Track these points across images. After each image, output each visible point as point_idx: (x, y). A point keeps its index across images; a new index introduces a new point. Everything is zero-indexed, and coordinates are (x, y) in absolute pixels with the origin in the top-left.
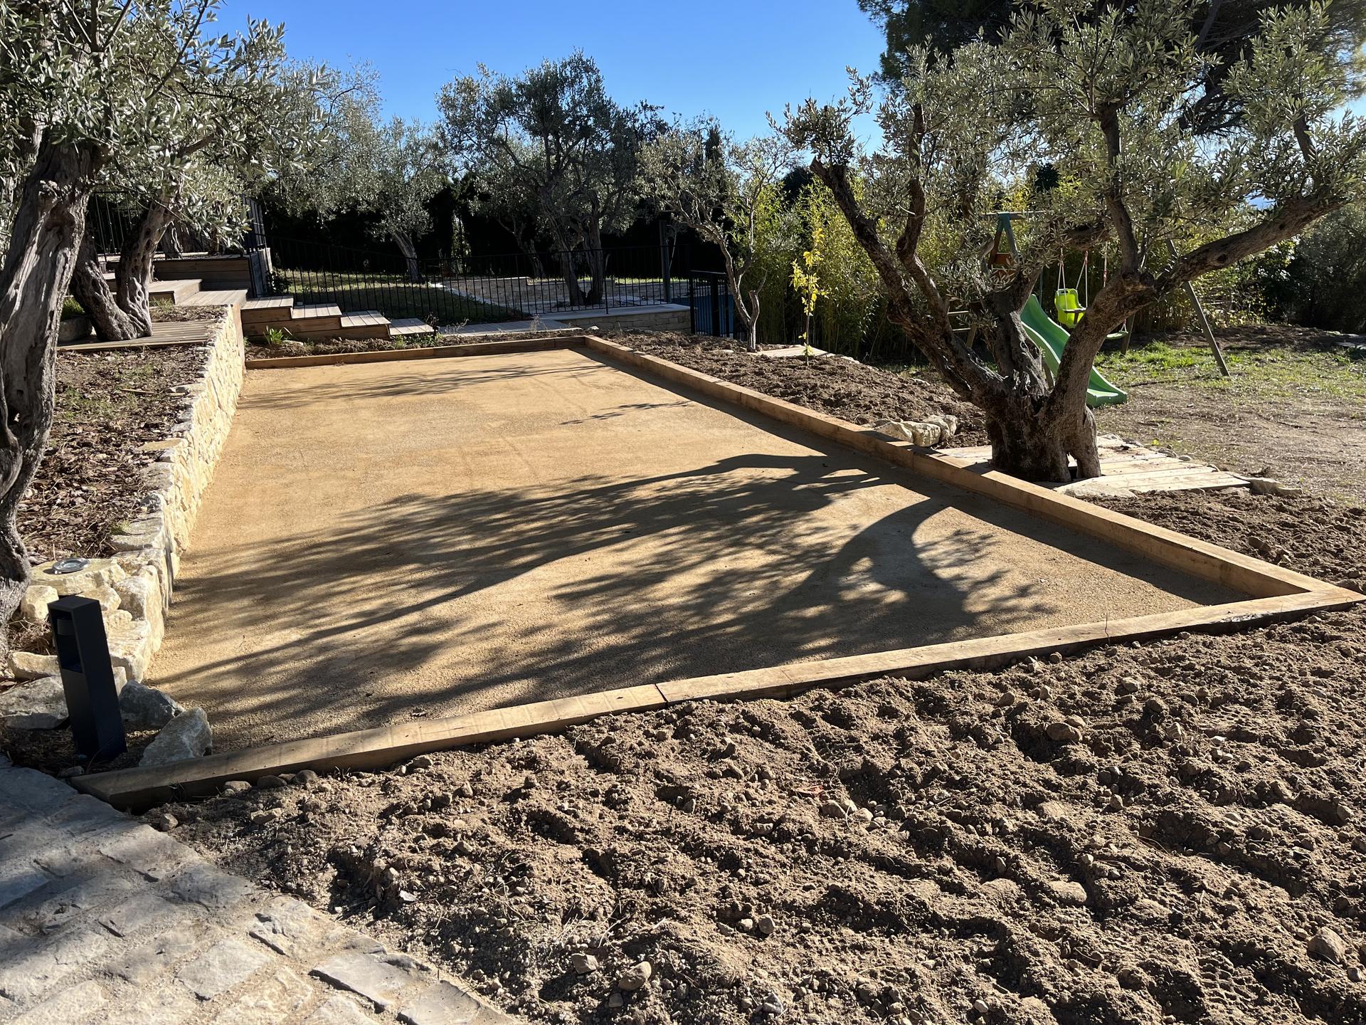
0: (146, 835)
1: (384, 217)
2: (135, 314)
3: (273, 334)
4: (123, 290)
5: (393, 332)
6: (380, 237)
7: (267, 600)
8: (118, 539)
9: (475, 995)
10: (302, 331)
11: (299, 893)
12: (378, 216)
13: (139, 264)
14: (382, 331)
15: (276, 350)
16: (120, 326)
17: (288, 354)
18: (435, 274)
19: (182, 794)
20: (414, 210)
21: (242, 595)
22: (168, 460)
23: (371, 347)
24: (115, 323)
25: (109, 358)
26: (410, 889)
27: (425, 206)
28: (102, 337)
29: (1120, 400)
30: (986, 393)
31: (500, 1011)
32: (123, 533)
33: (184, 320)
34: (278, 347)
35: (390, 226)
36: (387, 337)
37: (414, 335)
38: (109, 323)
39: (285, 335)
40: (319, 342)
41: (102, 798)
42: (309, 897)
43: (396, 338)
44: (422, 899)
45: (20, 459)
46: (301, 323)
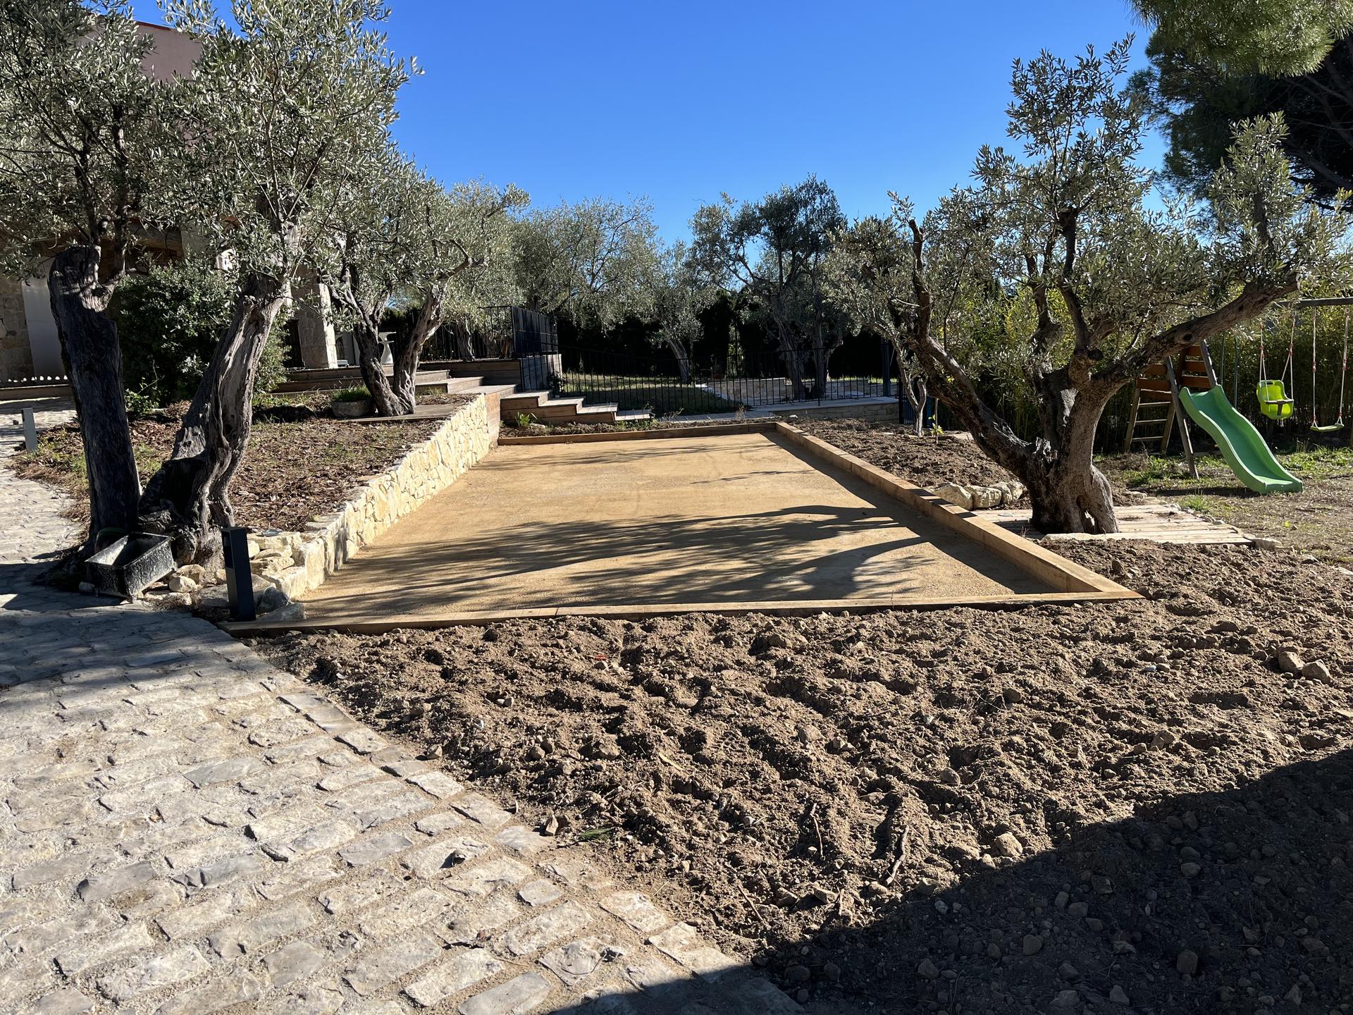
0: (240, 646)
1: (662, 327)
2: (404, 398)
3: (522, 418)
4: (397, 381)
5: (618, 418)
6: (657, 344)
7: (395, 571)
8: (309, 524)
9: (347, 715)
10: (544, 417)
11: (294, 673)
12: (656, 326)
13: (409, 360)
14: (608, 418)
15: (523, 431)
16: (392, 406)
17: (532, 434)
18: (705, 376)
19: (265, 634)
20: (688, 320)
21: (382, 568)
22: (368, 485)
23: (597, 430)
24: (389, 403)
25: (378, 428)
26: (344, 674)
27: (698, 317)
28: (380, 415)
29: (1295, 488)
30: (1010, 457)
31: (354, 719)
32: (313, 521)
33: (443, 403)
34: (524, 428)
35: (667, 335)
36: (613, 423)
37: (633, 421)
38: (384, 403)
39: (532, 419)
40: (555, 426)
41: (227, 631)
42: (296, 674)
43: (620, 423)
44: (348, 679)
45: (230, 455)
46: (545, 410)
